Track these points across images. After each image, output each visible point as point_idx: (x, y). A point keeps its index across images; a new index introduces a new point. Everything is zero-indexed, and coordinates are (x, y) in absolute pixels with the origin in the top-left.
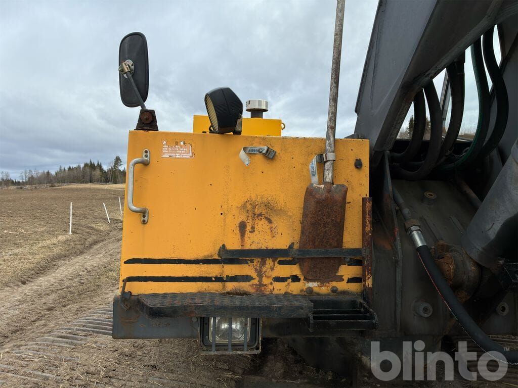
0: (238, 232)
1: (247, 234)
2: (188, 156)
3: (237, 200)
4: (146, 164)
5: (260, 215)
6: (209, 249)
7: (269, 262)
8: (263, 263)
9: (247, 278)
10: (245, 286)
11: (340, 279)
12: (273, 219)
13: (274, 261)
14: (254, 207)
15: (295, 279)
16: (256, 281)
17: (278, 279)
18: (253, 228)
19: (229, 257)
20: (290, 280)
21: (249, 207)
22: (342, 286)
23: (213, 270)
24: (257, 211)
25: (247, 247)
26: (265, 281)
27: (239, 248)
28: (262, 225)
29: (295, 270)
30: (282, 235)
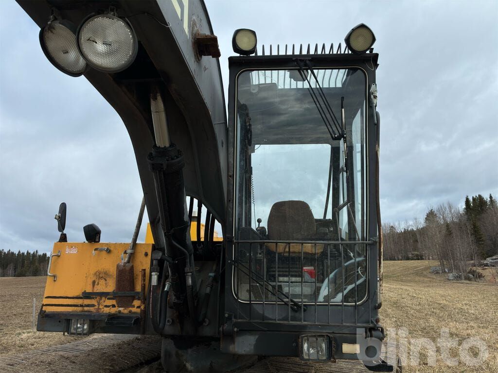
0: (92, 285)
1: (96, 286)
2: (75, 252)
3: (92, 272)
4: (59, 256)
5: (102, 277)
6: (78, 293)
7: (103, 298)
8: (101, 299)
9: (93, 306)
10: (92, 309)
11: (133, 306)
12: (108, 279)
13: (106, 298)
14: (100, 274)
15: (114, 306)
16: (97, 307)
17: (106, 306)
18: (98, 283)
19: (86, 296)
20: (111, 307)
21: (98, 274)
22: (134, 310)
23: (80, 302)
24: (101, 276)
25: (95, 291)
26: (101, 307)
27: (92, 291)
28: (102, 282)
29: (114, 302)
30: (110, 286)
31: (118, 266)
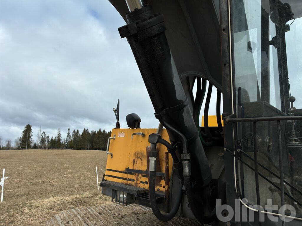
0: (133, 163)
1: (135, 164)
2: (123, 136)
3: (133, 152)
4: (114, 139)
5: (139, 157)
6: (123, 169)
8: (138, 176)
9: (133, 180)
10: (133, 183)
11: (161, 186)
12: (143, 159)
13: (141, 175)
14: (138, 154)
15: (147, 183)
16: (136, 182)
17: (142, 182)
18: (137, 162)
19: (129, 171)
20: (145, 183)
21: (137, 154)
22: (161, 189)
23: (125, 176)
25: (135, 169)
26: (138, 182)
27: (133, 169)
28: (139, 161)
29: (147, 179)
31: (147, 148)
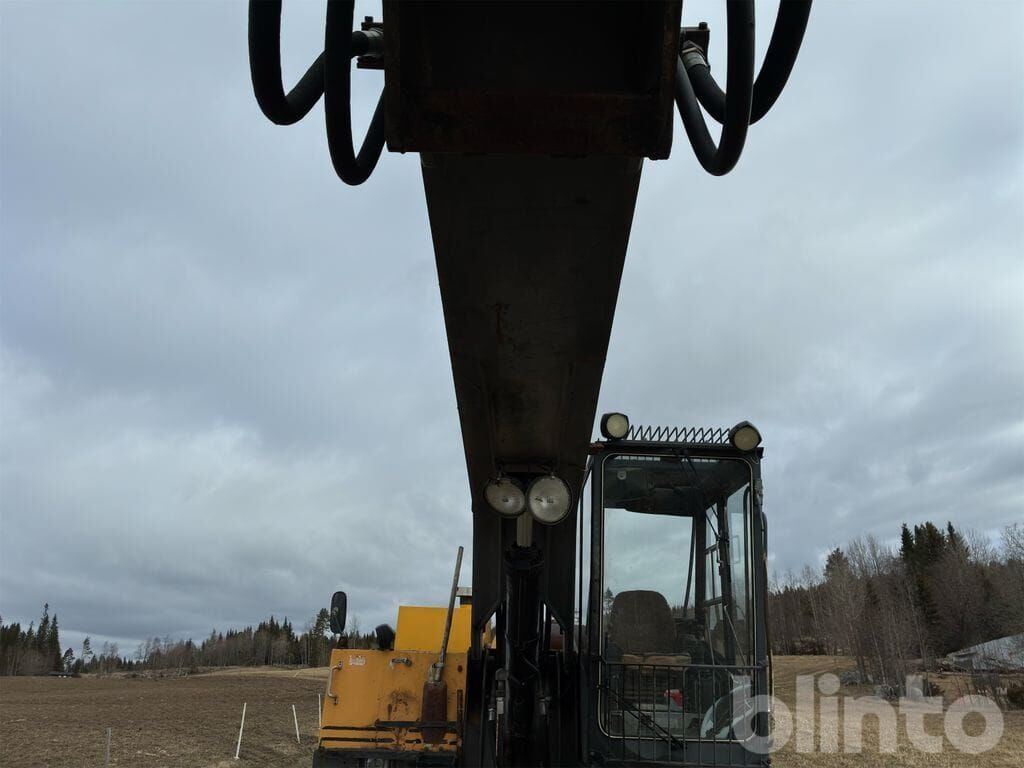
0: (387, 712)
1: (393, 712)
2: (362, 664)
3: (388, 692)
4: (339, 669)
5: (401, 700)
6: (369, 721)
7: (404, 730)
8: (400, 731)
9: (390, 740)
10: (388, 745)
11: (445, 742)
12: (408, 703)
13: (407, 729)
14: (397, 696)
15: (418, 741)
16: (395, 743)
17: (408, 742)
18: (396, 708)
19: (381, 726)
20: (415, 742)
21: (395, 695)
22: (446, 747)
23: (371, 735)
24: (399, 698)
25: (392, 720)
26: (401, 742)
27: (387, 720)
28: (401, 706)
29: (418, 736)
30: (412, 713)
31: (426, 686)
